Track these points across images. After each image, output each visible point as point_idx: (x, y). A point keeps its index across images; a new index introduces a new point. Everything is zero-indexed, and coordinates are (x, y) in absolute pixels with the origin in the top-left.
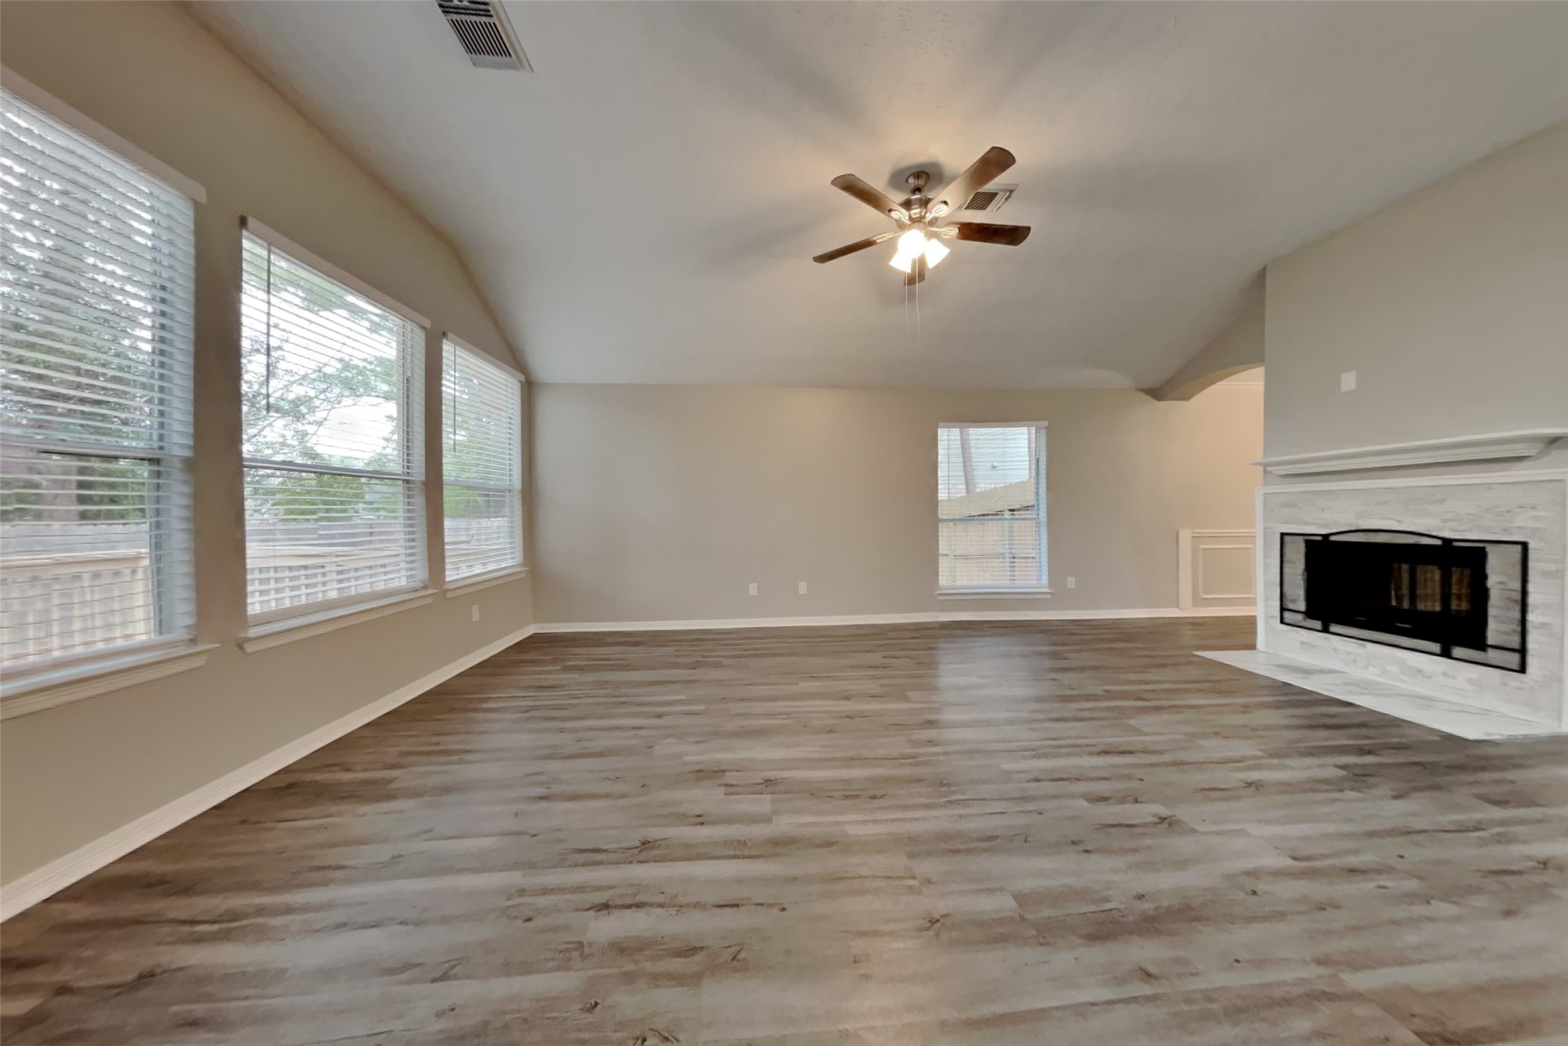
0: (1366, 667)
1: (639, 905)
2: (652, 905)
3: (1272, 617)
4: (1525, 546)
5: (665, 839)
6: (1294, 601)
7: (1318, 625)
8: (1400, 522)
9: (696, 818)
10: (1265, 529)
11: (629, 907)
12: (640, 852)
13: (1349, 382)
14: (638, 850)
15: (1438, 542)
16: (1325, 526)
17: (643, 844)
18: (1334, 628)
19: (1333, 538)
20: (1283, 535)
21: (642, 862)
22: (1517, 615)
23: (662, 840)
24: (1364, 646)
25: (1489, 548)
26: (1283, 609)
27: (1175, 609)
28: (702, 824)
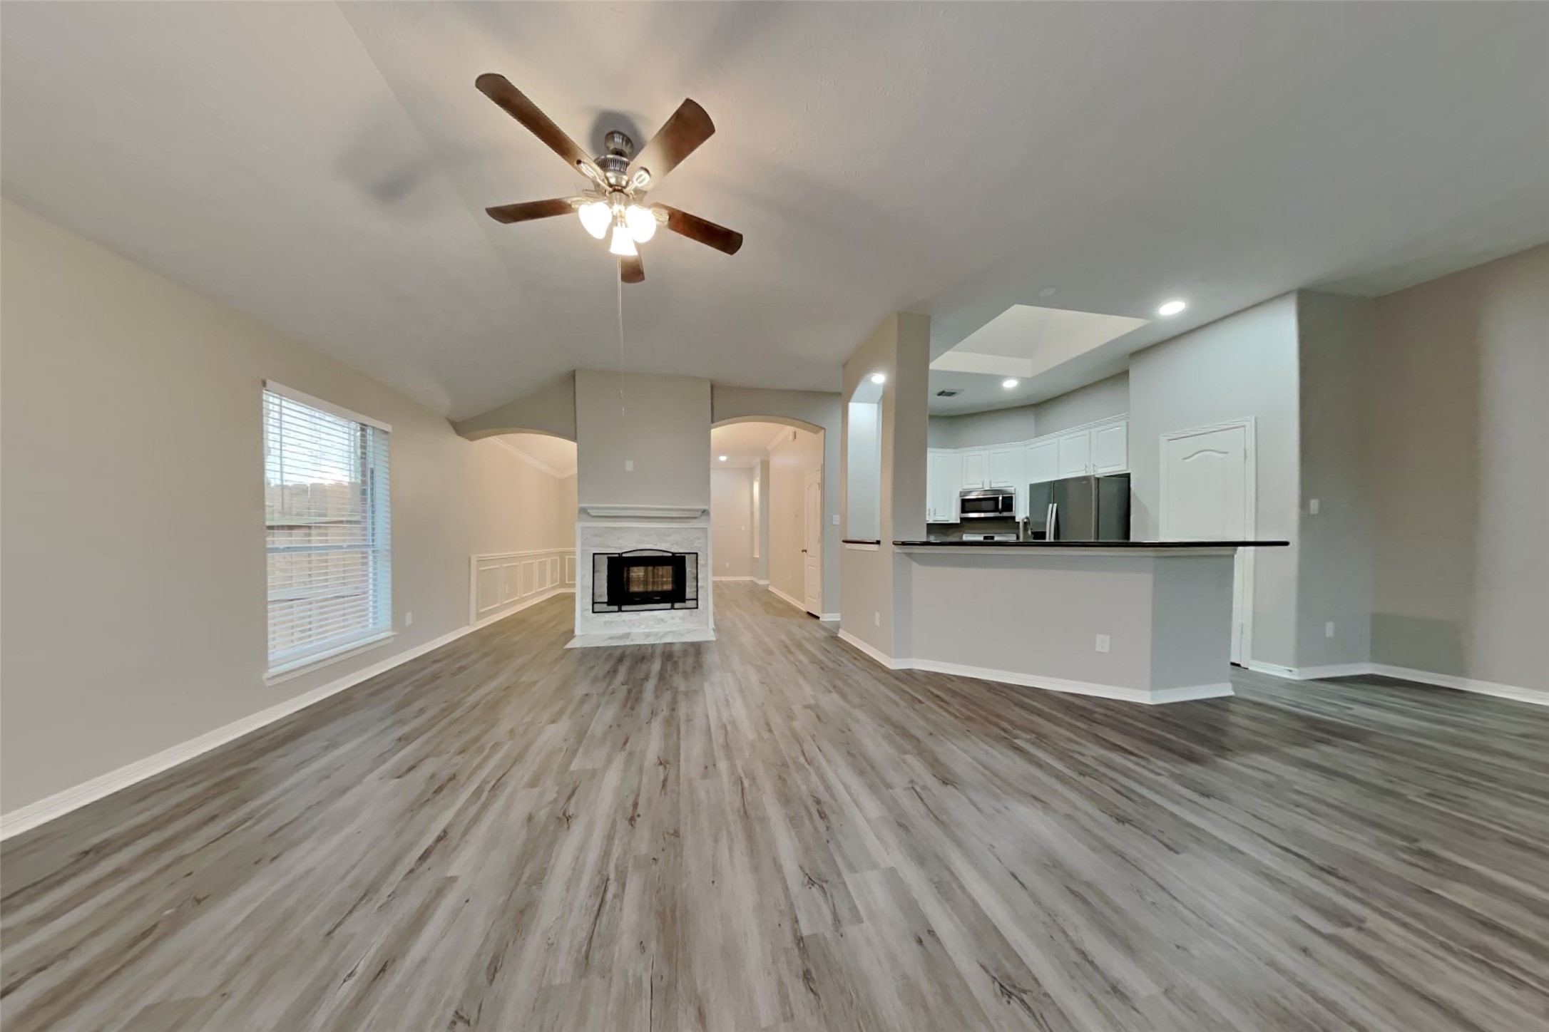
0: (639, 626)
1: (1083, 954)
2: (1072, 942)
3: (587, 610)
4: (697, 553)
5: (983, 967)
6: (601, 596)
7: (616, 608)
8: (656, 545)
9: (925, 942)
10: (582, 551)
11: (1092, 963)
12: (1025, 992)
13: (629, 466)
14: (1024, 997)
15: (670, 555)
16: (620, 548)
17: (1010, 995)
18: (624, 608)
19: (624, 555)
20: (594, 554)
21: (1036, 980)
22: (695, 584)
23: (987, 971)
24: (639, 615)
25: (687, 556)
26: (594, 603)
27: (467, 627)
28: (931, 932)
